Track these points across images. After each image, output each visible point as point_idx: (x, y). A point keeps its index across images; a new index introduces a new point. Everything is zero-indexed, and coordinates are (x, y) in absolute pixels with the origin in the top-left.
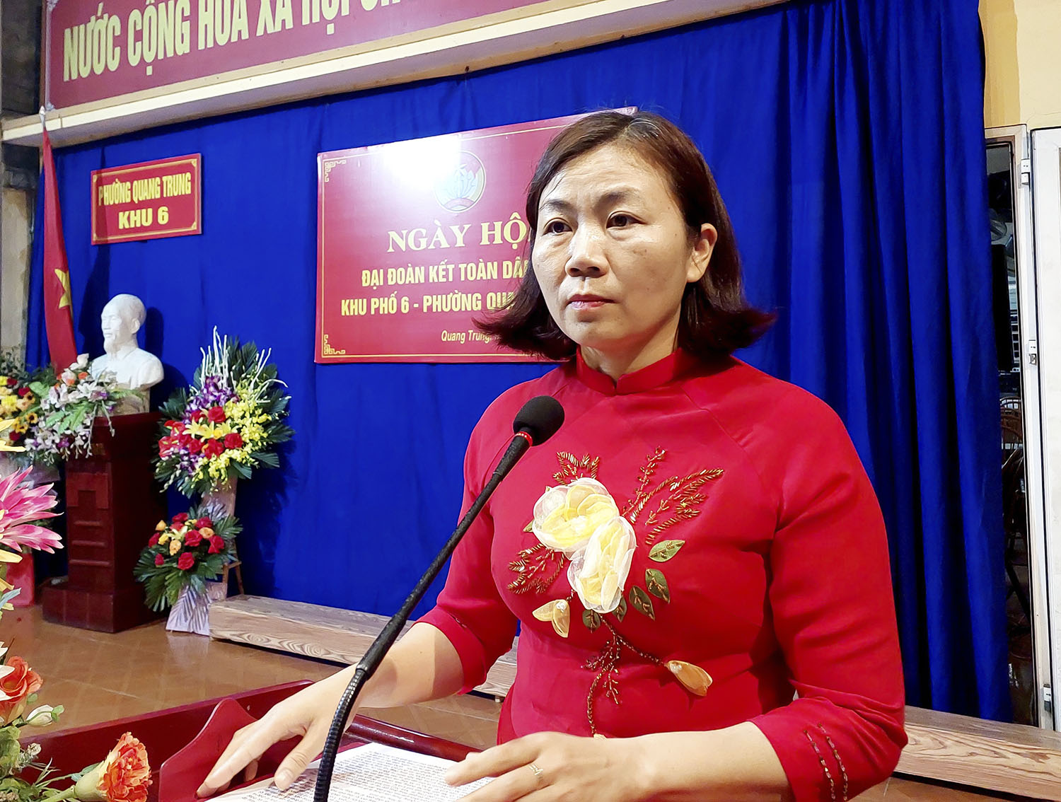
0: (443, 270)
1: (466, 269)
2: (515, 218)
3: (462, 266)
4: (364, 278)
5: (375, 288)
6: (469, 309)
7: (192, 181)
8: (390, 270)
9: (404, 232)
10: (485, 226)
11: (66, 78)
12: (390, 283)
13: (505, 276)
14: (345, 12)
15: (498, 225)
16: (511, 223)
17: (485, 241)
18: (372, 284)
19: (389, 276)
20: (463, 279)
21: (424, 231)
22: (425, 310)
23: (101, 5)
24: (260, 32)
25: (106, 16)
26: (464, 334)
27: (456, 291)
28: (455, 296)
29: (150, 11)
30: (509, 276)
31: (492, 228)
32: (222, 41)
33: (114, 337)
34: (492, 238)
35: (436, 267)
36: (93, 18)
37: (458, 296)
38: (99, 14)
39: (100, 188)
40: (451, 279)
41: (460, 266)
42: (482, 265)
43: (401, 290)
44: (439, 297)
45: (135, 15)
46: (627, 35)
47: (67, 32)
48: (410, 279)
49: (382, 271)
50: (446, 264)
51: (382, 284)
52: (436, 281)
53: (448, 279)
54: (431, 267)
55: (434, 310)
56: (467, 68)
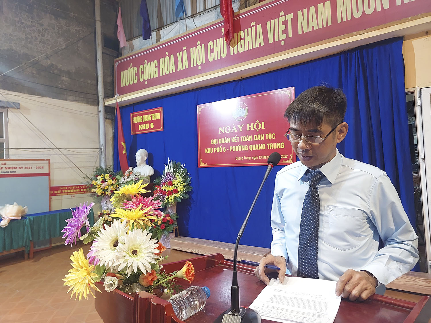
0: (236, 139)
1: (243, 138)
2: (258, 122)
3: (242, 137)
4: (212, 142)
5: (215, 145)
6: (244, 150)
7: (160, 115)
8: (220, 139)
9: (224, 128)
10: (248, 125)
11: (122, 86)
12: (220, 143)
13: (255, 140)
14: (204, 62)
15: (252, 124)
16: (256, 124)
17: (248, 129)
18: (214, 144)
19: (219, 141)
20: (242, 141)
21: (230, 127)
22: (231, 151)
23: (131, 64)
24: (178, 70)
25: (133, 67)
26: (243, 158)
27: (240, 145)
28: (240, 146)
29: (146, 65)
30: (256, 140)
31: (250, 125)
32: (167, 73)
33: (139, 162)
34: (250, 128)
35: (233, 138)
36: (129, 68)
37: (241, 146)
38: (131, 67)
39: (133, 118)
40: (238, 141)
41: (241, 137)
42: (247, 137)
43: (223, 145)
44: (235, 146)
45: (141, 66)
46: (291, 65)
47: (122, 72)
48: (226, 142)
49: (217, 140)
50: (237, 137)
51: (217, 143)
52: (234, 142)
53: (237, 141)
54: (232, 138)
55: (233, 151)
56: (241, 77)
